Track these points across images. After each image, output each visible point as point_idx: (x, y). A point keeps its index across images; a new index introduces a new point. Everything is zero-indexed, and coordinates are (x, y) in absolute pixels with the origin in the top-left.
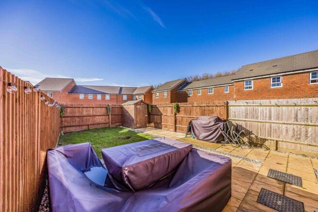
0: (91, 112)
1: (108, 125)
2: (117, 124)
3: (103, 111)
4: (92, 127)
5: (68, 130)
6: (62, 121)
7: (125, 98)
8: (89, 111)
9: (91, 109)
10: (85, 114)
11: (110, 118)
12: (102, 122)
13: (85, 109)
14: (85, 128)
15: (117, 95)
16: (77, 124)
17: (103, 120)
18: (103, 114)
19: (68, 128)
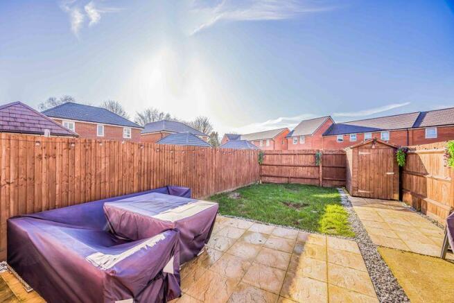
0: (292, 160)
1: (317, 182)
2: (335, 183)
3: (310, 159)
4: (293, 181)
5: (267, 179)
6: (261, 169)
7: (431, 133)
8: (290, 159)
9: (293, 157)
10: (284, 162)
11: (321, 171)
12: (307, 177)
13: (284, 157)
14: (284, 180)
15: (407, 130)
16: (275, 174)
17: (309, 174)
18: (309, 164)
19: (267, 178)
